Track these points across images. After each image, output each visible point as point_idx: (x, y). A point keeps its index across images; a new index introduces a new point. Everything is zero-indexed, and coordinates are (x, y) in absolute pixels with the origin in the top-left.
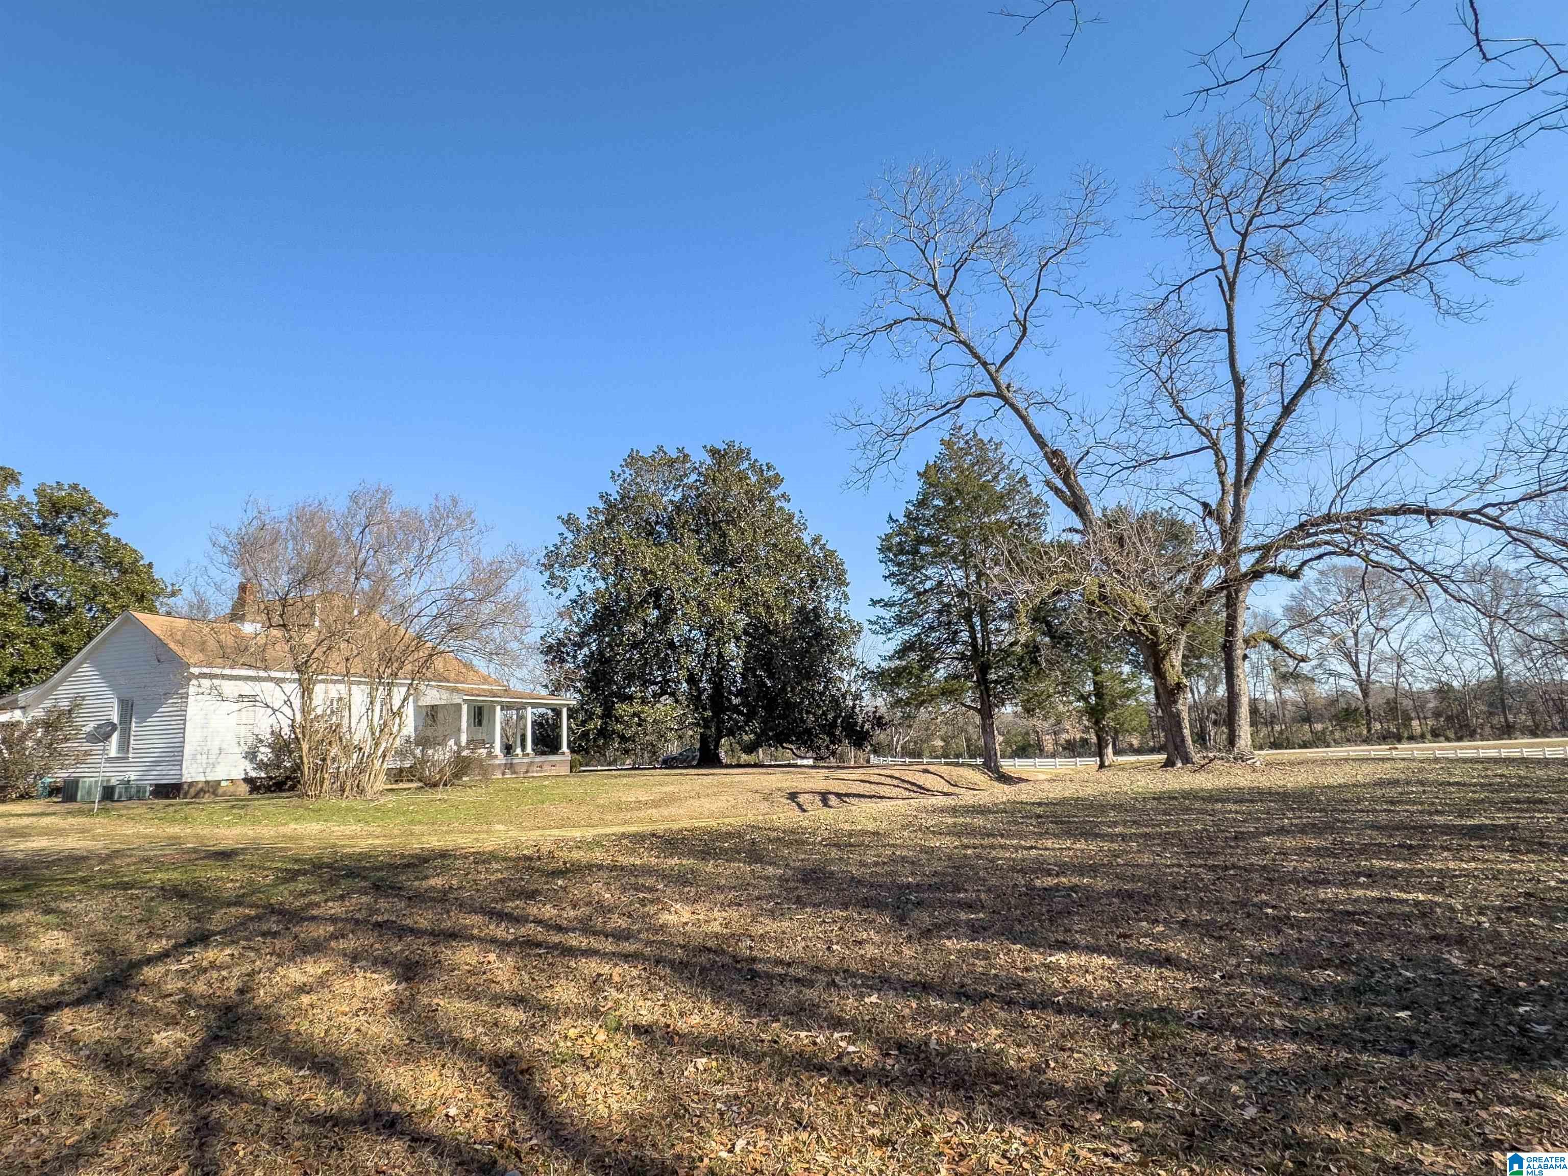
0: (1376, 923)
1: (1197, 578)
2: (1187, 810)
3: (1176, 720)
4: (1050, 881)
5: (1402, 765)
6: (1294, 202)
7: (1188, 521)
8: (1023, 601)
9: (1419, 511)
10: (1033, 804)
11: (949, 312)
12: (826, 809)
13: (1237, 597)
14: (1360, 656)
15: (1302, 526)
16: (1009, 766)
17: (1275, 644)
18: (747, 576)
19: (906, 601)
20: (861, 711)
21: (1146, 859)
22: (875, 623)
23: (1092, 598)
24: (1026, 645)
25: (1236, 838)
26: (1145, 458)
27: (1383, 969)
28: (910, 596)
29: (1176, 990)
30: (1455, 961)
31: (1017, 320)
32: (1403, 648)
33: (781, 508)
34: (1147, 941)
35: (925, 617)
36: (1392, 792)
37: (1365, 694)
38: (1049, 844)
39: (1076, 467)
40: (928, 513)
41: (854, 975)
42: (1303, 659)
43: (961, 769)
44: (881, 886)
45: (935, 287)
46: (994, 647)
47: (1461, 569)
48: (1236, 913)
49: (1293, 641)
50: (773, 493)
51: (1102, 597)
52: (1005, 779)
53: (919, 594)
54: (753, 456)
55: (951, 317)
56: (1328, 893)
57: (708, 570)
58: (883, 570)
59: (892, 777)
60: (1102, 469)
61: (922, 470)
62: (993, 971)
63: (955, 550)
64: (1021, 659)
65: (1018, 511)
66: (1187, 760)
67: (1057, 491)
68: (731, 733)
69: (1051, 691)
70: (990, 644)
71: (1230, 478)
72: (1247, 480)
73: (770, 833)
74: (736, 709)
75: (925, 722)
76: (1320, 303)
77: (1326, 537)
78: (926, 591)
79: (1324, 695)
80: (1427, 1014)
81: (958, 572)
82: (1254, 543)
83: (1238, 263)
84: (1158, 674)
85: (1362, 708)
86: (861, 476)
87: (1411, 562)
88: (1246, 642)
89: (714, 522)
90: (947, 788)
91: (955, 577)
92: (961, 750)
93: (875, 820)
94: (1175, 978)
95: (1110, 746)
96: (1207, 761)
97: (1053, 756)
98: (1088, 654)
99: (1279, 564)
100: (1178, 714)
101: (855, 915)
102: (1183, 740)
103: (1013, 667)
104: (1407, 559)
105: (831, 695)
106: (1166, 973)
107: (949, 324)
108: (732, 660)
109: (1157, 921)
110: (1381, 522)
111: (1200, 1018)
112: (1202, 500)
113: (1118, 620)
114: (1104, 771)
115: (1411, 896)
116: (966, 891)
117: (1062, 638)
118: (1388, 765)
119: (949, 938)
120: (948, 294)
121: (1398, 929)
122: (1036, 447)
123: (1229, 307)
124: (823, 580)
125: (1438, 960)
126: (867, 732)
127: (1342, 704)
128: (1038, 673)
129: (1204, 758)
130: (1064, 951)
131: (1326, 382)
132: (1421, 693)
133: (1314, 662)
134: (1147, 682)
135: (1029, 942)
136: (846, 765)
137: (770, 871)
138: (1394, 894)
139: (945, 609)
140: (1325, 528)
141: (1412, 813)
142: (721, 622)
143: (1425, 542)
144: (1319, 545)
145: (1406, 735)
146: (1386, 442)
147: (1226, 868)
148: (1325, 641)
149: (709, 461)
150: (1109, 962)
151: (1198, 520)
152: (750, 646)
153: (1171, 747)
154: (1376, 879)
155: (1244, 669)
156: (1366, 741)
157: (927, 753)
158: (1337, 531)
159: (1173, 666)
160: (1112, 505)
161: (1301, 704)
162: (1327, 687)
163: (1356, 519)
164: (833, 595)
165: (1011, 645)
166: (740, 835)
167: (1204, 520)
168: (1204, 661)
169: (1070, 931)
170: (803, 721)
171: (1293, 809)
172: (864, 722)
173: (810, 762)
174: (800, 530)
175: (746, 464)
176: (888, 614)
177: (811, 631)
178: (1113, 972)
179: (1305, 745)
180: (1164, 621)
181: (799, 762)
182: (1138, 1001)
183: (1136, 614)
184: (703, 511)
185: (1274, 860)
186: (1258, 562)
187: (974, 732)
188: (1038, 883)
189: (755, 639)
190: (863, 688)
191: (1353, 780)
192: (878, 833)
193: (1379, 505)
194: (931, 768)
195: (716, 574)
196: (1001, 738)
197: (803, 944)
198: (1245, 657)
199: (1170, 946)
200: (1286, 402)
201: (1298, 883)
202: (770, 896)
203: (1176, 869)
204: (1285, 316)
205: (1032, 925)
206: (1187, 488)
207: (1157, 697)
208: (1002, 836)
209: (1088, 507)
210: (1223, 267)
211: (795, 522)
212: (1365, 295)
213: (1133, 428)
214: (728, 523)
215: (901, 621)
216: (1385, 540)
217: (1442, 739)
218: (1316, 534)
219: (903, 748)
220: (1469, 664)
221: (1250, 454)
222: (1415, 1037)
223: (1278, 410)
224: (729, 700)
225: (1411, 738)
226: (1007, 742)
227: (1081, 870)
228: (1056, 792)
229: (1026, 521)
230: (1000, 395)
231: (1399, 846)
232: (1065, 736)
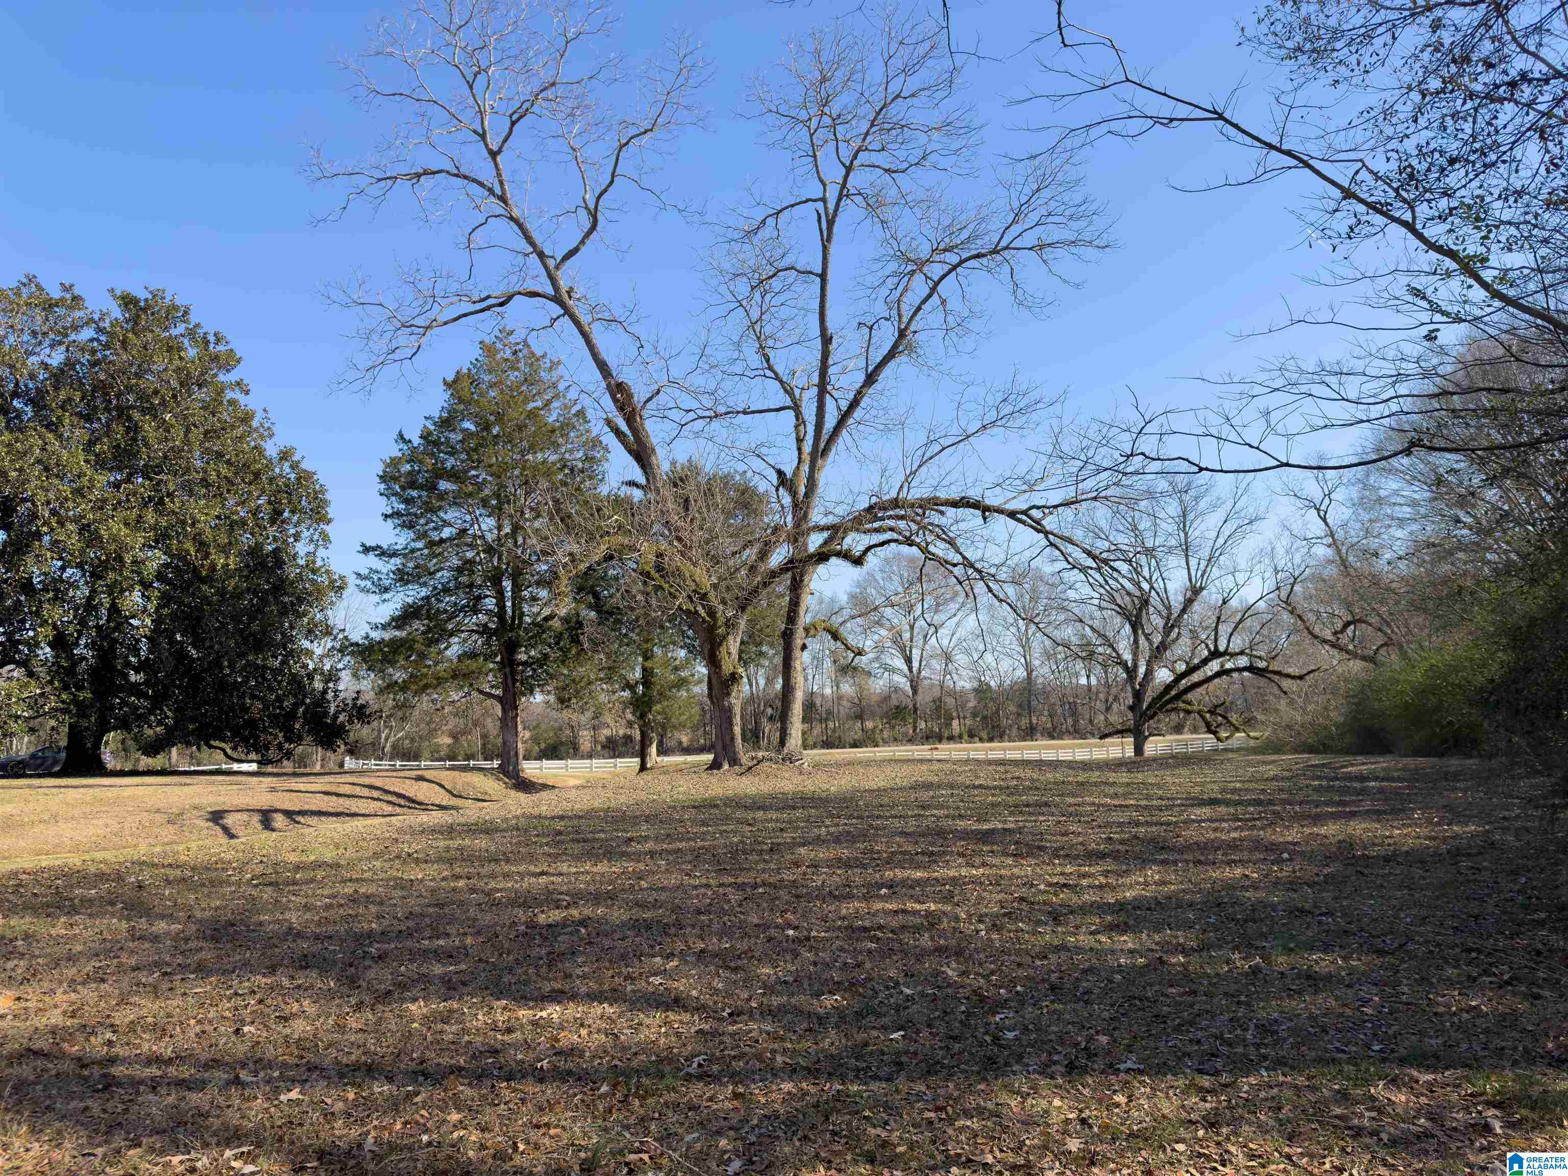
0: (888, 938)
1: (763, 555)
2: (727, 819)
3: (726, 716)
4: (556, 915)
5: (936, 766)
6: (898, 146)
7: (761, 489)
8: (565, 566)
9: (976, 505)
10: (553, 818)
11: (499, 175)
12: (267, 834)
13: (802, 581)
14: (914, 651)
15: (870, 508)
16: (531, 769)
17: (835, 636)
18: (169, 495)
19: (413, 551)
20: (336, 696)
21: (673, 880)
22: (366, 578)
23: (647, 568)
24: (566, 620)
25: (771, 850)
26: (722, 409)
27: (887, 988)
28: (420, 545)
29: (678, 1035)
30: (950, 973)
31: (586, 208)
32: (952, 645)
33: (232, 402)
34: (657, 980)
35: (439, 574)
36: (925, 795)
37: (915, 690)
38: (564, 868)
39: (643, 407)
40: (455, 437)
41: (270, 1065)
42: (860, 653)
43: (468, 774)
44: (330, 937)
45: (483, 136)
46: (528, 620)
47: (1004, 569)
48: (758, 937)
49: (853, 633)
50: (222, 377)
51: (659, 568)
52: (525, 786)
53: (431, 544)
54: (194, 319)
55: (501, 183)
56: (847, 908)
57: (103, 478)
58: (383, 505)
59: (371, 787)
60: (675, 415)
61: (450, 378)
62: (467, 1038)
63: (487, 492)
64: (559, 637)
65: (571, 451)
66: (734, 762)
67: (618, 433)
68: (124, 724)
69: (592, 677)
70: (522, 615)
71: (807, 447)
72: (824, 450)
73: (169, 871)
74: (135, 689)
75: (426, 713)
76: (915, 267)
77: (891, 523)
78: (442, 541)
79: (878, 691)
80: (918, 1032)
81: (488, 520)
82: (824, 521)
83: (839, 199)
84: (713, 662)
85: (911, 706)
86: (359, 375)
87: (964, 557)
88: (807, 630)
89: (117, 408)
90: (446, 800)
91: (484, 527)
92: (475, 749)
93: (337, 846)
94: (681, 1022)
95: (654, 746)
96: (755, 762)
97: (590, 757)
98: (638, 634)
99: (845, 547)
100: (730, 709)
101: (286, 982)
102: (732, 739)
103: (550, 646)
104: (961, 554)
105: (291, 674)
106: (672, 1016)
107: (498, 191)
108: (133, 617)
109: (673, 954)
110: (942, 513)
111: (700, 1065)
112: (777, 467)
113: (675, 597)
114: (644, 775)
115: (924, 907)
116: (448, 935)
117: (611, 614)
118: (924, 767)
119: (414, 1000)
120: (500, 151)
121: (907, 944)
122: (598, 375)
123: (825, 249)
124: (293, 512)
125: (937, 974)
126: (342, 726)
127: (894, 702)
128: (578, 654)
129: (753, 759)
130: (559, 1003)
131: (909, 355)
132: (963, 693)
133: (871, 656)
134: (702, 670)
135: (518, 995)
136: (308, 770)
137: (161, 926)
138: (910, 905)
139: (467, 566)
140: (891, 513)
141: (938, 818)
142: (120, 559)
143: (977, 538)
144: (885, 531)
145: (946, 735)
146: (955, 430)
147: (755, 886)
148: (883, 632)
149: (116, 312)
150: (610, 1010)
151: (773, 489)
152: (166, 600)
153: (719, 747)
154: (897, 889)
155: (802, 659)
156: (911, 741)
157: (426, 754)
158: (902, 518)
159: (729, 654)
160: (682, 459)
161: (856, 700)
162: (881, 683)
163: (921, 507)
164: (306, 534)
165: (546, 619)
166: (120, 878)
167: (777, 490)
168: (764, 648)
169: (570, 976)
170: (245, 709)
171: (832, 816)
172: (337, 713)
173: (254, 767)
174: (262, 437)
175: (181, 329)
176: (386, 567)
177: (268, 582)
178: (613, 1022)
179: (855, 745)
180: (724, 602)
181: (236, 767)
182: (636, 1054)
183: (695, 591)
184: (101, 388)
185: (805, 874)
186: (826, 543)
187: (492, 726)
188: (542, 919)
189: (175, 588)
190: (340, 666)
191: (891, 784)
192: (338, 865)
193: (943, 495)
194: (428, 774)
195: (117, 485)
196: (528, 734)
197: (198, 1029)
198: (804, 647)
199: (680, 985)
200: (870, 369)
201: (824, 899)
202: (156, 964)
203: (703, 890)
204: (880, 274)
205: (526, 972)
206: (764, 450)
207: (710, 688)
208: (508, 861)
209: (653, 458)
210: (824, 200)
211: (255, 424)
212: (954, 268)
213: (713, 370)
214: (143, 411)
215: (403, 577)
216: (944, 532)
217: (977, 739)
218: (882, 519)
219: (394, 747)
220: (1005, 665)
221: (830, 422)
222: (904, 1059)
223: (861, 378)
224: (126, 676)
225: (951, 738)
226: (535, 740)
227: (597, 898)
228: (583, 802)
229: (580, 465)
230: (557, 299)
231: (923, 853)
232: (606, 732)
